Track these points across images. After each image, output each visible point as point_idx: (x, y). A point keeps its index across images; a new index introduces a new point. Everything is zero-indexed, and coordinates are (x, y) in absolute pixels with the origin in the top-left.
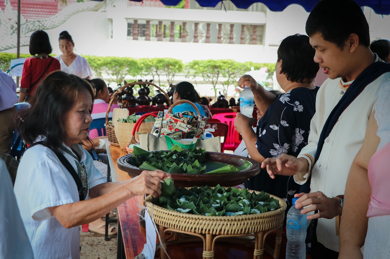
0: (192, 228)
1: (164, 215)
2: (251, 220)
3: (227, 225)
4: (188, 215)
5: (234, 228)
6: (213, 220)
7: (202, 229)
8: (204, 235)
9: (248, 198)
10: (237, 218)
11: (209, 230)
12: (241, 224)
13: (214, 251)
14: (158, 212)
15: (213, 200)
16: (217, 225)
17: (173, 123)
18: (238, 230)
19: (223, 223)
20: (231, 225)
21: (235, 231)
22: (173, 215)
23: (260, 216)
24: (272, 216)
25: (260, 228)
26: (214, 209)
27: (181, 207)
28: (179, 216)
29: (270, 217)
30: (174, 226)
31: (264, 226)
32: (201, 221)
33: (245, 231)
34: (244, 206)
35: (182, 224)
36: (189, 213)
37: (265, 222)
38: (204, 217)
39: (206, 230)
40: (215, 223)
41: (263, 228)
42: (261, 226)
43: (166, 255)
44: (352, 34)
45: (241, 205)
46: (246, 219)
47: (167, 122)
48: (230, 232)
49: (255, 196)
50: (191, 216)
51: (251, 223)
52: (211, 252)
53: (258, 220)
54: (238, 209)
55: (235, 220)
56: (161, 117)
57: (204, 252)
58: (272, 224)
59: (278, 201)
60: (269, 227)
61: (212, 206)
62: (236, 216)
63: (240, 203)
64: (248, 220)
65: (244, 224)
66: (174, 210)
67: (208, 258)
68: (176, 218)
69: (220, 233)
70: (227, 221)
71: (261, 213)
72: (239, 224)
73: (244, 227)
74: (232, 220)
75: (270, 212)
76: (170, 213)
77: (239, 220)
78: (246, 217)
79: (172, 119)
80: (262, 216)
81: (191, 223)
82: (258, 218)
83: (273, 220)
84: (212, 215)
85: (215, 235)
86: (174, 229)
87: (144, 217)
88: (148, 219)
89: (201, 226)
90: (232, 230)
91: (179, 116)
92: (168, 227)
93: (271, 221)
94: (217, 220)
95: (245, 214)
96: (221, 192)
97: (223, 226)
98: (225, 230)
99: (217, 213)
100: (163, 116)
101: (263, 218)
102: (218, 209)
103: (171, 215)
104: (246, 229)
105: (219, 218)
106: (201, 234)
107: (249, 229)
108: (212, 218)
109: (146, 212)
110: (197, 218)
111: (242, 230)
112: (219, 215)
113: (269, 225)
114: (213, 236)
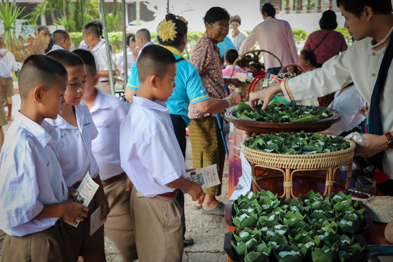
0: (274, 164)
1: (254, 155)
2: (322, 157)
3: (302, 161)
4: (271, 154)
5: (308, 164)
6: (291, 157)
7: (282, 165)
8: (284, 170)
9: (324, 141)
10: (310, 156)
11: (288, 166)
12: (313, 161)
13: (292, 182)
14: (249, 152)
15: (294, 142)
16: (294, 162)
17: (277, 82)
18: (311, 165)
19: (299, 160)
20: (305, 161)
21: (308, 166)
22: (259, 154)
23: (329, 155)
24: (341, 155)
25: (330, 163)
26: (293, 149)
27: (267, 148)
28: (264, 155)
29: (339, 155)
30: (261, 163)
31: (333, 162)
32: (281, 158)
33: (317, 166)
34: (319, 147)
35: (267, 161)
36: (272, 152)
37: (334, 159)
38: (283, 155)
39: (285, 165)
40: (293, 160)
41: (332, 164)
42: (331, 163)
43: (256, 185)
44: (366, 7)
45: (317, 146)
46: (317, 157)
47: (273, 82)
48: (304, 167)
49: (331, 139)
50: (273, 154)
51: (322, 160)
52: (290, 183)
53: (328, 157)
54: (313, 149)
55: (309, 157)
56: (267, 78)
57: (284, 182)
58: (340, 161)
59: (349, 143)
60: (338, 163)
61: (292, 147)
62: (309, 154)
63: (316, 144)
64: (319, 158)
65: (316, 161)
66: (261, 150)
67: (288, 187)
68: (262, 156)
69: (297, 168)
70: (302, 159)
71: (331, 151)
72: (311, 160)
73: (316, 163)
74: (306, 157)
75: (339, 151)
76: (258, 152)
77: (312, 157)
78: (317, 155)
79: (276, 80)
80: (332, 154)
81: (274, 160)
82: (328, 156)
83: (341, 157)
84: (290, 154)
85: (293, 170)
86: (261, 165)
87: (240, 156)
88: (242, 157)
89: (281, 162)
90: (306, 166)
91: (282, 76)
92: (257, 163)
93: (340, 158)
94: (294, 158)
95: (318, 153)
96: (303, 136)
97: (299, 162)
98: (300, 166)
99: (295, 153)
100: (269, 77)
101: (333, 156)
102: (296, 149)
103: (258, 154)
104: (317, 165)
105: (295, 156)
106: (282, 168)
107: (320, 164)
108: (289, 156)
109: (241, 152)
110: (278, 156)
111: (314, 165)
112: (296, 154)
113: (338, 161)
114: (291, 170)
